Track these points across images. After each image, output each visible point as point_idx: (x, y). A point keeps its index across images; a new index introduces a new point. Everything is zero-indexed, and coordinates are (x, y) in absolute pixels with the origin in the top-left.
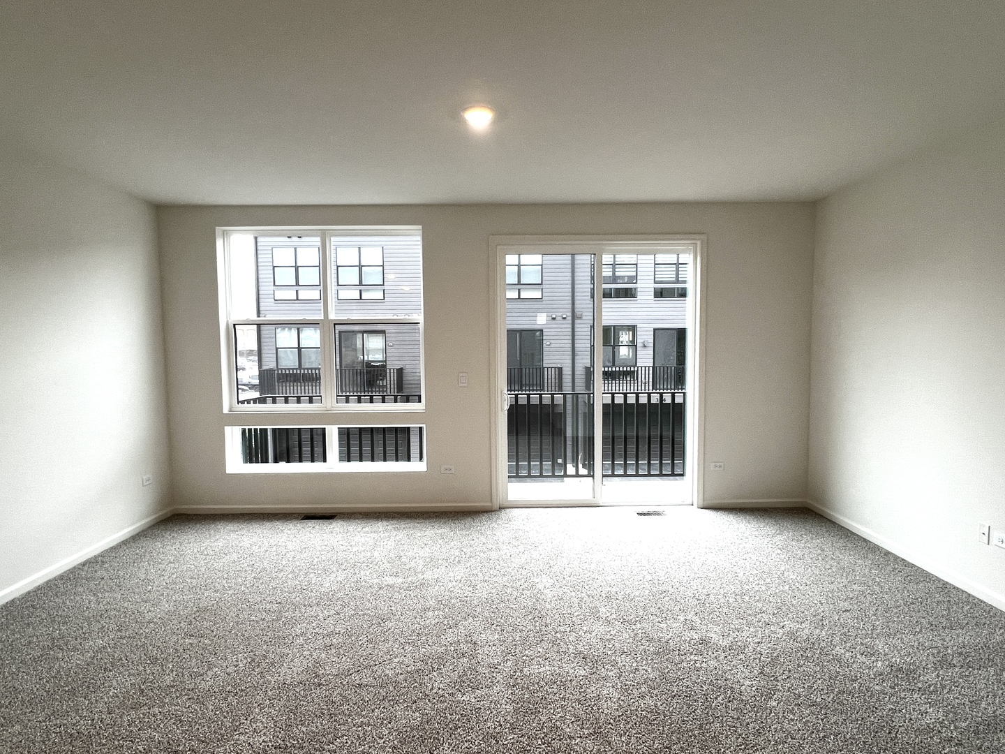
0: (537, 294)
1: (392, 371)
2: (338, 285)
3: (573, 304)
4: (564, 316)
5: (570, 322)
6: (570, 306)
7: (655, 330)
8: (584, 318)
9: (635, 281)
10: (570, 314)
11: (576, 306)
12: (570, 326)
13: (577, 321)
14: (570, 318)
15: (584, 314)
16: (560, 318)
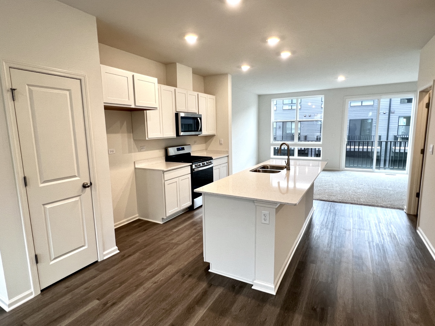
1: (303, 136)
2: (283, 104)
3: (390, 107)
4: (385, 112)
6: (388, 108)
8: (395, 113)
10: (388, 111)
11: (391, 107)
15: (396, 111)
16: (382, 113)
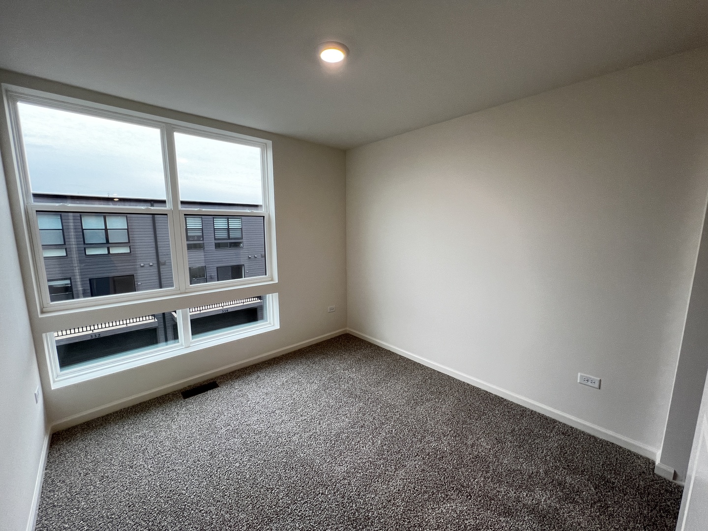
0: (126, 250)
5: (156, 267)
7: (217, 268)
9: (202, 239)
12: (156, 270)
13: (161, 267)
14: (156, 265)
